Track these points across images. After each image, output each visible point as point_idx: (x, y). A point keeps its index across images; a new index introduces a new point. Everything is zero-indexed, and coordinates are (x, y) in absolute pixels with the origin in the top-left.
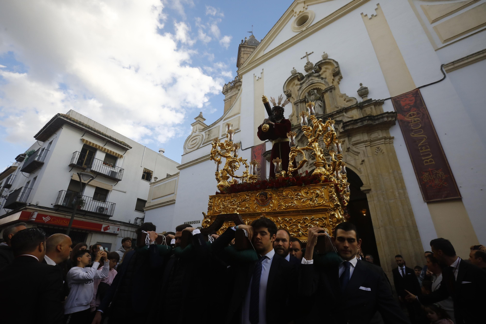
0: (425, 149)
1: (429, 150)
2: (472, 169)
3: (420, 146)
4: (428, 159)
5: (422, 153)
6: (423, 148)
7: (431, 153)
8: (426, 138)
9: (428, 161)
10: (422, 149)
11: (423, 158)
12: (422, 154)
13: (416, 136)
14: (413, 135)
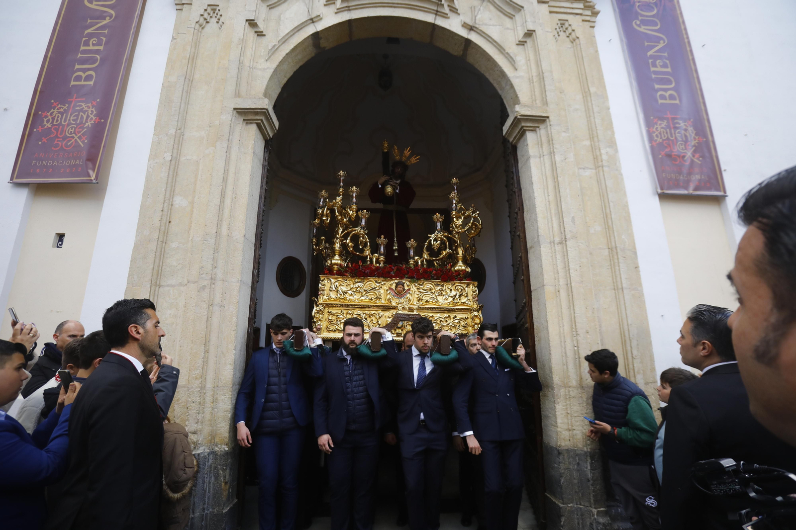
0: (661, 67)
1: (669, 70)
2: (746, 135)
3: (650, 55)
4: (666, 90)
5: (655, 73)
6: (658, 61)
7: (673, 80)
8: (664, 43)
9: (667, 94)
10: (654, 65)
11: (657, 86)
12: (653, 76)
13: (643, 29)
14: (639, 26)
